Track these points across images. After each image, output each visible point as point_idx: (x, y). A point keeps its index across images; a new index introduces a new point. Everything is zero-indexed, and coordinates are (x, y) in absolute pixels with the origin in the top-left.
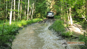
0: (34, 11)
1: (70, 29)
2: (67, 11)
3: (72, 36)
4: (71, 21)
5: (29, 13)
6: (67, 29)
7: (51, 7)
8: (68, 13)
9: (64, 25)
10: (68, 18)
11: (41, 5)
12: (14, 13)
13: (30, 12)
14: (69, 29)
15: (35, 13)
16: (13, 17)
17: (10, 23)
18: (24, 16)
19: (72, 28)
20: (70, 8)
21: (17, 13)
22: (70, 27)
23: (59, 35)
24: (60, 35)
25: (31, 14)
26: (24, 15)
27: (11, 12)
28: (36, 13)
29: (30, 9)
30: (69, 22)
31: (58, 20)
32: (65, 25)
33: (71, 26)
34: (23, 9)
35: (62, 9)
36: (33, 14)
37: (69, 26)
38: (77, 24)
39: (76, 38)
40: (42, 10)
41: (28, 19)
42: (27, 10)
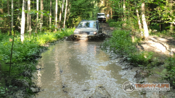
0: (68, 14)
2: (137, 11)
3: (150, 61)
5: (58, 17)
6: (139, 47)
7: (102, 4)
8: (138, 15)
9: (132, 40)
10: (140, 24)
12: (29, 17)
13: (60, 14)
14: (142, 47)
15: (70, 17)
16: (26, 25)
17: (22, 38)
18: (49, 24)
20: (143, 5)
21: (34, 17)
22: (144, 44)
23: (124, 60)
24: (126, 60)
25: (63, 19)
26: (49, 22)
28: (73, 17)
30: (142, 33)
32: (134, 40)
33: (146, 41)
34: (46, 9)
36: (67, 18)
37: (141, 41)
38: (156, 36)
39: (159, 64)
40: (84, 11)
41: (56, 30)
42: (53, 12)
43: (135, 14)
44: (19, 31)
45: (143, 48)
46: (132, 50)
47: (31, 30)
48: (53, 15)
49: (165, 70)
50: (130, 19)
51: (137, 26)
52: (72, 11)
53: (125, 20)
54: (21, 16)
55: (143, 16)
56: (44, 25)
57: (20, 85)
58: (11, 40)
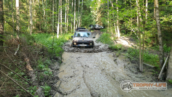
1: (117, 41)
3: (120, 49)
4: (118, 34)
5: (75, 26)
7: (97, 20)
10: (116, 30)
11: (87, 18)
12: (61, 26)
16: (60, 30)
17: (58, 36)
19: (119, 40)
20: (118, 21)
21: (64, 26)
26: (71, 28)
27: (58, 25)
29: (76, 23)
31: (105, 33)
32: (112, 38)
34: (70, 22)
35: (108, 21)
37: (116, 39)
38: (123, 37)
39: (125, 51)
40: (88, 23)
42: (73, 23)
43: (114, 25)
44: (56, 33)
45: (117, 43)
46: (112, 44)
47: (62, 32)
48: (73, 25)
49: (127, 54)
50: (111, 28)
51: (114, 32)
52: (82, 23)
53: (109, 28)
54: (57, 25)
55: (118, 27)
56: (68, 30)
57: (57, 59)
58: (52, 37)
